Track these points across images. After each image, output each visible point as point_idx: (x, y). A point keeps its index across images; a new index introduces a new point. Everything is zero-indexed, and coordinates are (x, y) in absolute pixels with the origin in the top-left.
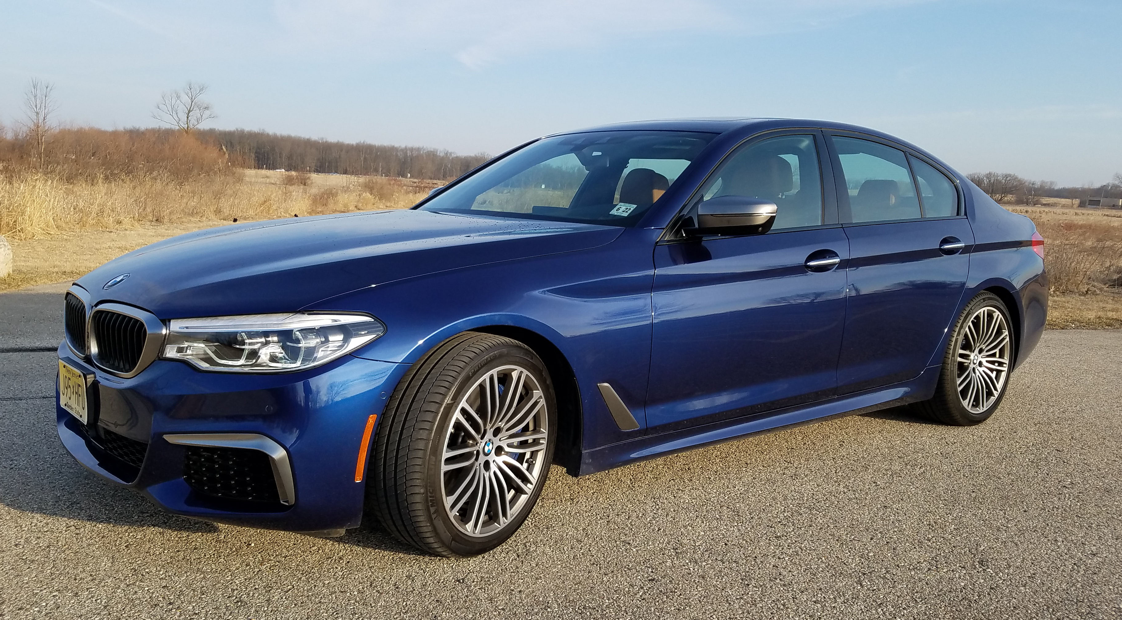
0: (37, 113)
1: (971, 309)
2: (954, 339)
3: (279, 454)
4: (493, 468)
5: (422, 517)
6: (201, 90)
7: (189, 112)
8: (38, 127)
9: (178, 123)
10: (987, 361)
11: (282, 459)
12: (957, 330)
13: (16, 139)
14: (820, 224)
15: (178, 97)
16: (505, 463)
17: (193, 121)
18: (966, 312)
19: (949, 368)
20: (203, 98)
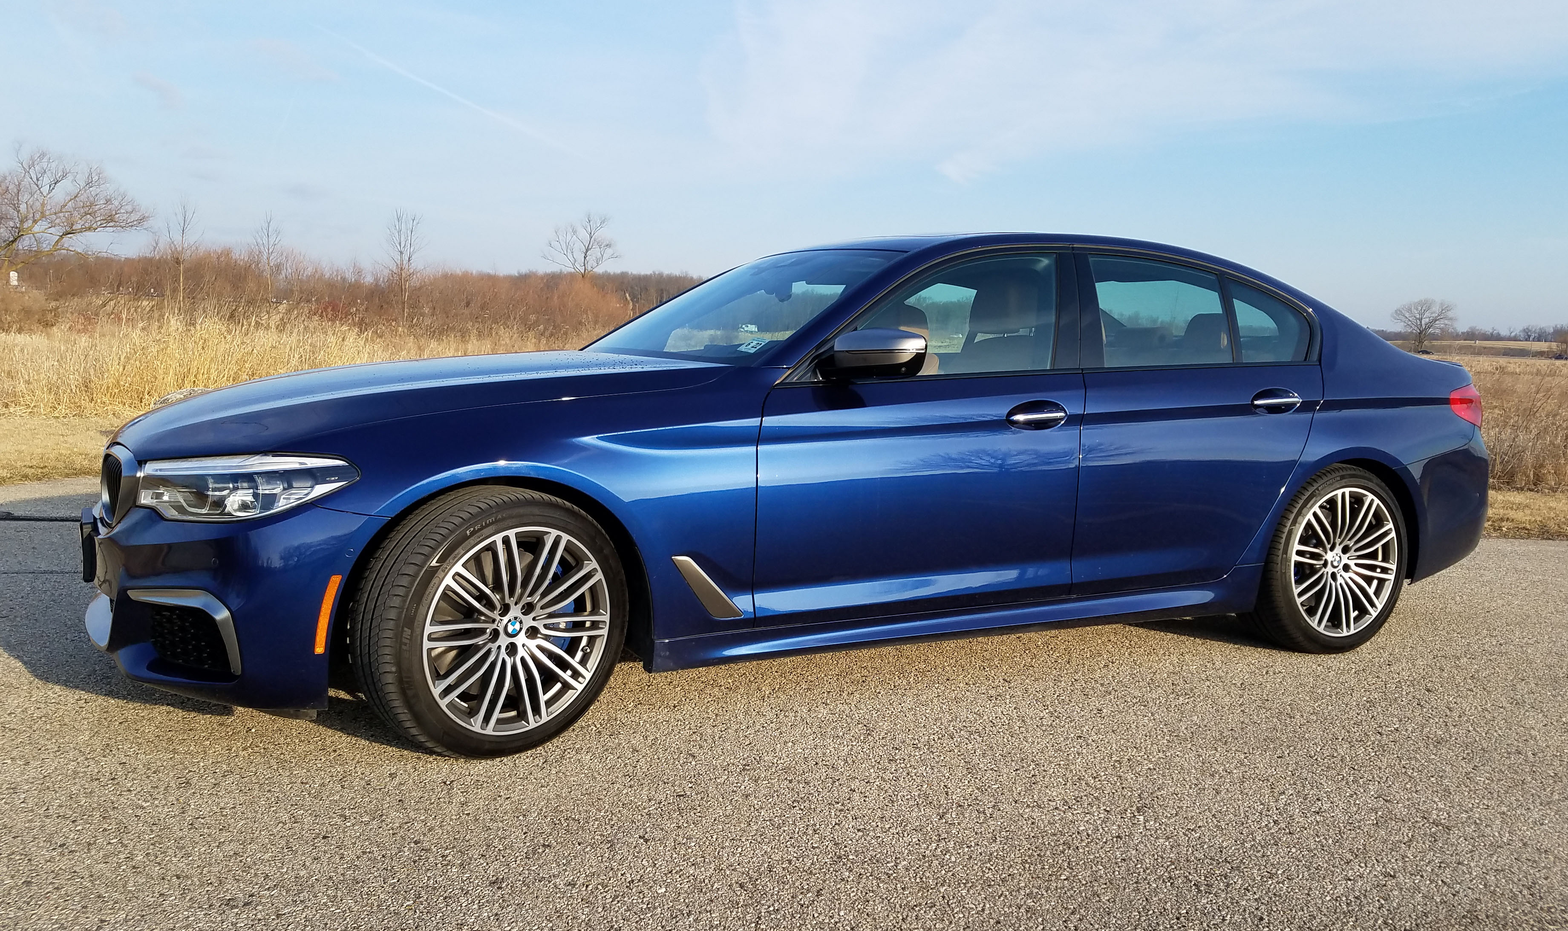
0: (401, 253)
1: (1317, 489)
2: (1286, 530)
3: (222, 615)
4: (521, 652)
5: (396, 702)
6: (603, 222)
7: (587, 251)
8: (402, 269)
9: (573, 265)
10: (1356, 565)
11: (225, 621)
12: (1292, 516)
13: (376, 285)
14: (1048, 368)
15: (574, 232)
16: (539, 647)
17: (591, 261)
18: (1307, 494)
19: (1279, 570)
20: (603, 234)
